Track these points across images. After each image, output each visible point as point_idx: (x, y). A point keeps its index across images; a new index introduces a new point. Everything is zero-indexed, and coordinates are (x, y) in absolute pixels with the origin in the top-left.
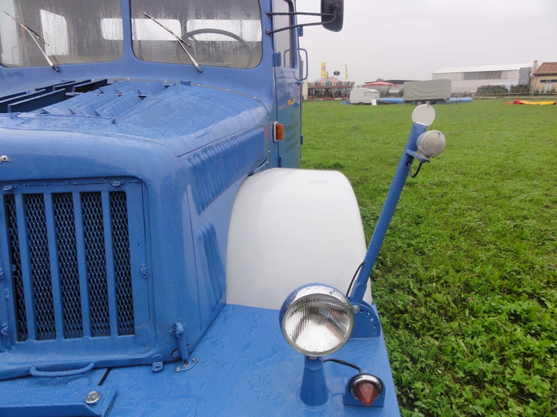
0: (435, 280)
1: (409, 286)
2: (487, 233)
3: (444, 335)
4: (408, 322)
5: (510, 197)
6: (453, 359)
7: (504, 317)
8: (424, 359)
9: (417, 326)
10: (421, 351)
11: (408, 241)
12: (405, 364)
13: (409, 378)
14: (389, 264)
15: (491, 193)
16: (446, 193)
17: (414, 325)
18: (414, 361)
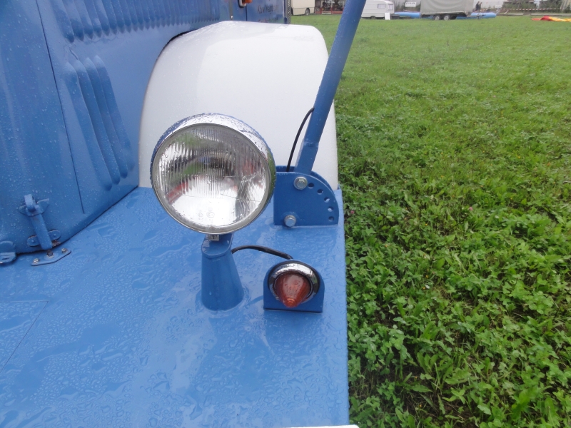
0: (434, 191)
1: (403, 198)
2: (498, 145)
3: (438, 248)
4: (397, 234)
5: (528, 110)
6: (444, 274)
7: (507, 231)
8: (411, 274)
9: (406, 238)
10: (409, 264)
11: (407, 152)
12: (388, 278)
13: (391, 293)
14: (383, 174)
15: (507, 105)
16: (456, 106)
17: (403, 237)
18: (399, 275)
